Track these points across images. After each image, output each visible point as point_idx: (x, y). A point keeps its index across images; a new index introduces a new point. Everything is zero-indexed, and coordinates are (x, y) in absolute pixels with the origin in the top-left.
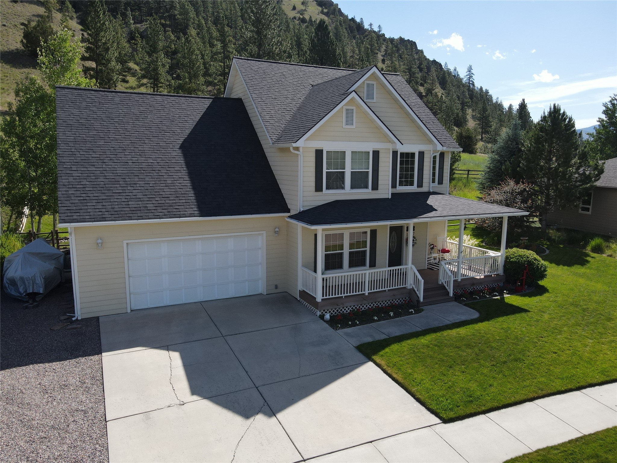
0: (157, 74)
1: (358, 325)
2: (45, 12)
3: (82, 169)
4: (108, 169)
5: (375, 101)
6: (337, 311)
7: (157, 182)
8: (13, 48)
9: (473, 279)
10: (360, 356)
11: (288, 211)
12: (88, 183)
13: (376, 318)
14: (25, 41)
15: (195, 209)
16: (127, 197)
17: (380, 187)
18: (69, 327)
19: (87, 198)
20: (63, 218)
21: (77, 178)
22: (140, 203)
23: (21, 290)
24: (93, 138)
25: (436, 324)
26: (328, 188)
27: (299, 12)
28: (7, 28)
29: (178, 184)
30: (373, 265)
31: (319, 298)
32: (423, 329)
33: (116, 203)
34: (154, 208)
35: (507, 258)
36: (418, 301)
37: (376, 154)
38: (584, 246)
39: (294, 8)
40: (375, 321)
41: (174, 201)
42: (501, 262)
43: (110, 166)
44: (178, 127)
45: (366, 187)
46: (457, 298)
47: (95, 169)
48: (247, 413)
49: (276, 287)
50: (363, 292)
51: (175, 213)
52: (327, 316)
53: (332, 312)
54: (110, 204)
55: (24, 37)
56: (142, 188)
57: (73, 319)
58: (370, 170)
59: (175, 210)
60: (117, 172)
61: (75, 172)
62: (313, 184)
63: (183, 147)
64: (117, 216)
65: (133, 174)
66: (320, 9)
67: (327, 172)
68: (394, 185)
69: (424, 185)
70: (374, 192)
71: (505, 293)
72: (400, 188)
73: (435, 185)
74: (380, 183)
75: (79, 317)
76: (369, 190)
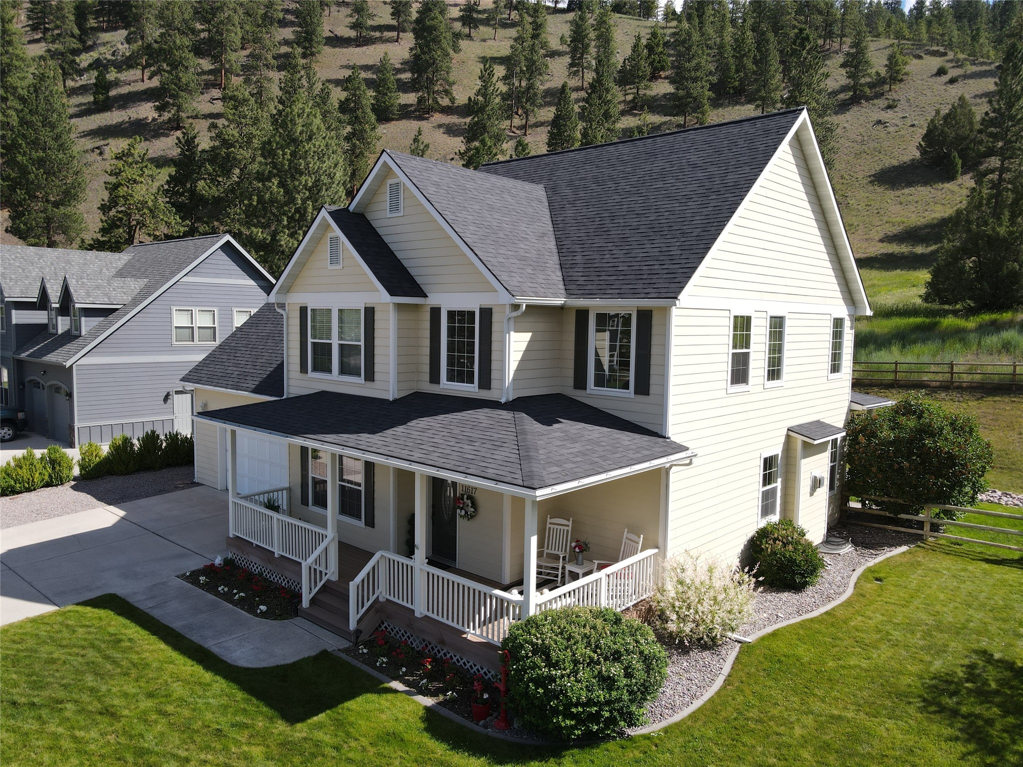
3: (247, 330)
5: (401, 213)
12: (234, 345)
14: (923, 143)
17: (377, 376)
26: (314, 369)
30: (370, 522)
31: (231, 531)
37: (370, 312)
50: (273, 550)
52: (218, 560)
55: (924, 139)
57: (194, 480)
58: (362, 343)
62: (298, 360)
67: (314, 344)
68: (435, 378)
69: (494, 384)
70: (369, 384)
71: (441, 698)
72: (448, 387)
73: (627, 396)
74: (377, 368)
75: (196, 480)
76: (361, 380)
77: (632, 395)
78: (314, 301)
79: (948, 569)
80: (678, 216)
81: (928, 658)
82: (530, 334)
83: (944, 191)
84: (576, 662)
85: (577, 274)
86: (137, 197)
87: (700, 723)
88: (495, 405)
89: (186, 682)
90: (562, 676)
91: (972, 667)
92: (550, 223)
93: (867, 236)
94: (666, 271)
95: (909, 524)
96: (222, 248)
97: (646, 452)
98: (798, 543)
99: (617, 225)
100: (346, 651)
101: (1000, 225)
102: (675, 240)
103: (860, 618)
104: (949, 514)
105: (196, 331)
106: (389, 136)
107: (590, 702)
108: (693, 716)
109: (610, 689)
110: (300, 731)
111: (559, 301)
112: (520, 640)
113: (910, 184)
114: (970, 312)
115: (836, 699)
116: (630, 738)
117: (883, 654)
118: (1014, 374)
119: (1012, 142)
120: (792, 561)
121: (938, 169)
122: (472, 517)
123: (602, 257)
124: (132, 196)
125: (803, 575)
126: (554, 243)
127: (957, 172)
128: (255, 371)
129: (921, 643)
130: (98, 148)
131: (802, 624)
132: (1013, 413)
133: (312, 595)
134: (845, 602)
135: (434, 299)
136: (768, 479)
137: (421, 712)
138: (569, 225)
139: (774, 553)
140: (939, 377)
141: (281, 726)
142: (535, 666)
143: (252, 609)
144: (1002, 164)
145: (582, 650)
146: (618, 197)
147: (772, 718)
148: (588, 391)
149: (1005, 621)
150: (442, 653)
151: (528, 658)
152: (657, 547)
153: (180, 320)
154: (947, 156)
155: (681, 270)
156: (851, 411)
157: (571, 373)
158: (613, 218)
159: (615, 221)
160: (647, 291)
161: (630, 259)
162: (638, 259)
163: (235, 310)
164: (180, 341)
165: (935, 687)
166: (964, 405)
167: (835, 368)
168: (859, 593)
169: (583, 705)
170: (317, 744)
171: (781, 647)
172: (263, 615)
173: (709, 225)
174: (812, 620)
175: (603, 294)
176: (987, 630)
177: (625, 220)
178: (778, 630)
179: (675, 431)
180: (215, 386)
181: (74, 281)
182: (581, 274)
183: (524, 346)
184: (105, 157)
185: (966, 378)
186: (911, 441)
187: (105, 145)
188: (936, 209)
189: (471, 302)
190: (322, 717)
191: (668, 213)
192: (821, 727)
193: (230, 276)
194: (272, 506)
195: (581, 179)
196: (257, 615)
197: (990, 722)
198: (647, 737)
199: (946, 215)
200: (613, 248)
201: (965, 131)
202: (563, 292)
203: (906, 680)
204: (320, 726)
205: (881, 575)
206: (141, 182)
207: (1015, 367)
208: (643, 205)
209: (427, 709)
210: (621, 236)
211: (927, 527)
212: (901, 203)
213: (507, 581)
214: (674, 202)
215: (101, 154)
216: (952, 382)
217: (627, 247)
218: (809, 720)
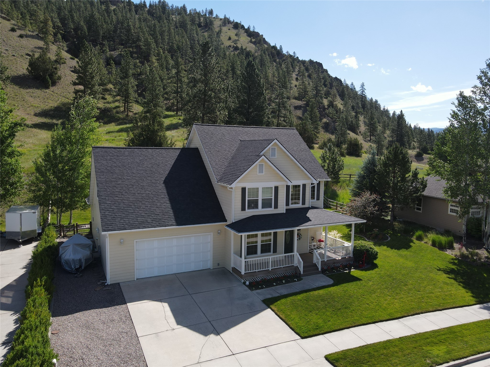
0: (128, 93)
1: (264, 288)
2: (44, 45)
3: (111, 199)
4: (125, 198)
5: (276, 157)
6: (253, 279)
7: (152, 205)
8: (20, 73)
9: (335, 259)
10: (264, 306)
11: (226, 221)
12: (115, 207)
13: (275, 284)
14: (30, 68)
15: (174, 222)
16: (136, 215)
17: (279, 207)
18: (105, 289)
19: (116, 217)
20: (104, 229)
21: (109, 204)
22: (143, 218)
23: (73, 267)
24: (115, 179)
25: (308, 288)
26: (248, 208)
27: (233, 42)
28: (15, 58)
29: (163, 206)
30: (275, 251)
31: (243, 272)
32: (300, 290)
33: (131, 219)
34: (151, 221)
35: (355, 247)
36: (300, 274)
37: (276, 188)
38: (412, 236)
39: (230, 39)
40: (274, 286)
41: (162, 217)
42: (351, 249)
43: (126, 197)
44: (162, 170)
45: (271, 207)
46: (323, 271)
47: (118, 199)
48: (205, 333)
49: (218, 265)
50: (268, 269)
51: (162, 224)
52: (247, 283)
53: (250, 280)
54: (127, 219)
55: (29, 66)
56: (144, 209)
57: (106, 284)
58: (273, 198)
59: (162, 222)
60: (130, 200)
61: (108, 201)
62: (240, 207)
63: (166, 182)
64: (132, 227)
65: (138, 201)
66: (249, 39)
67: (248, 200)
68: (287, 204)
69: (306, 203)
70: (276, 209)
72: (292, 206)
74: (279, 204)
75: (109, 283)
76: (272, 209)
77: (316, 201)
83: (47, 93)
93: (27, 112)
127: (50, 85)
154: (43, 77)
189: (300, 183)
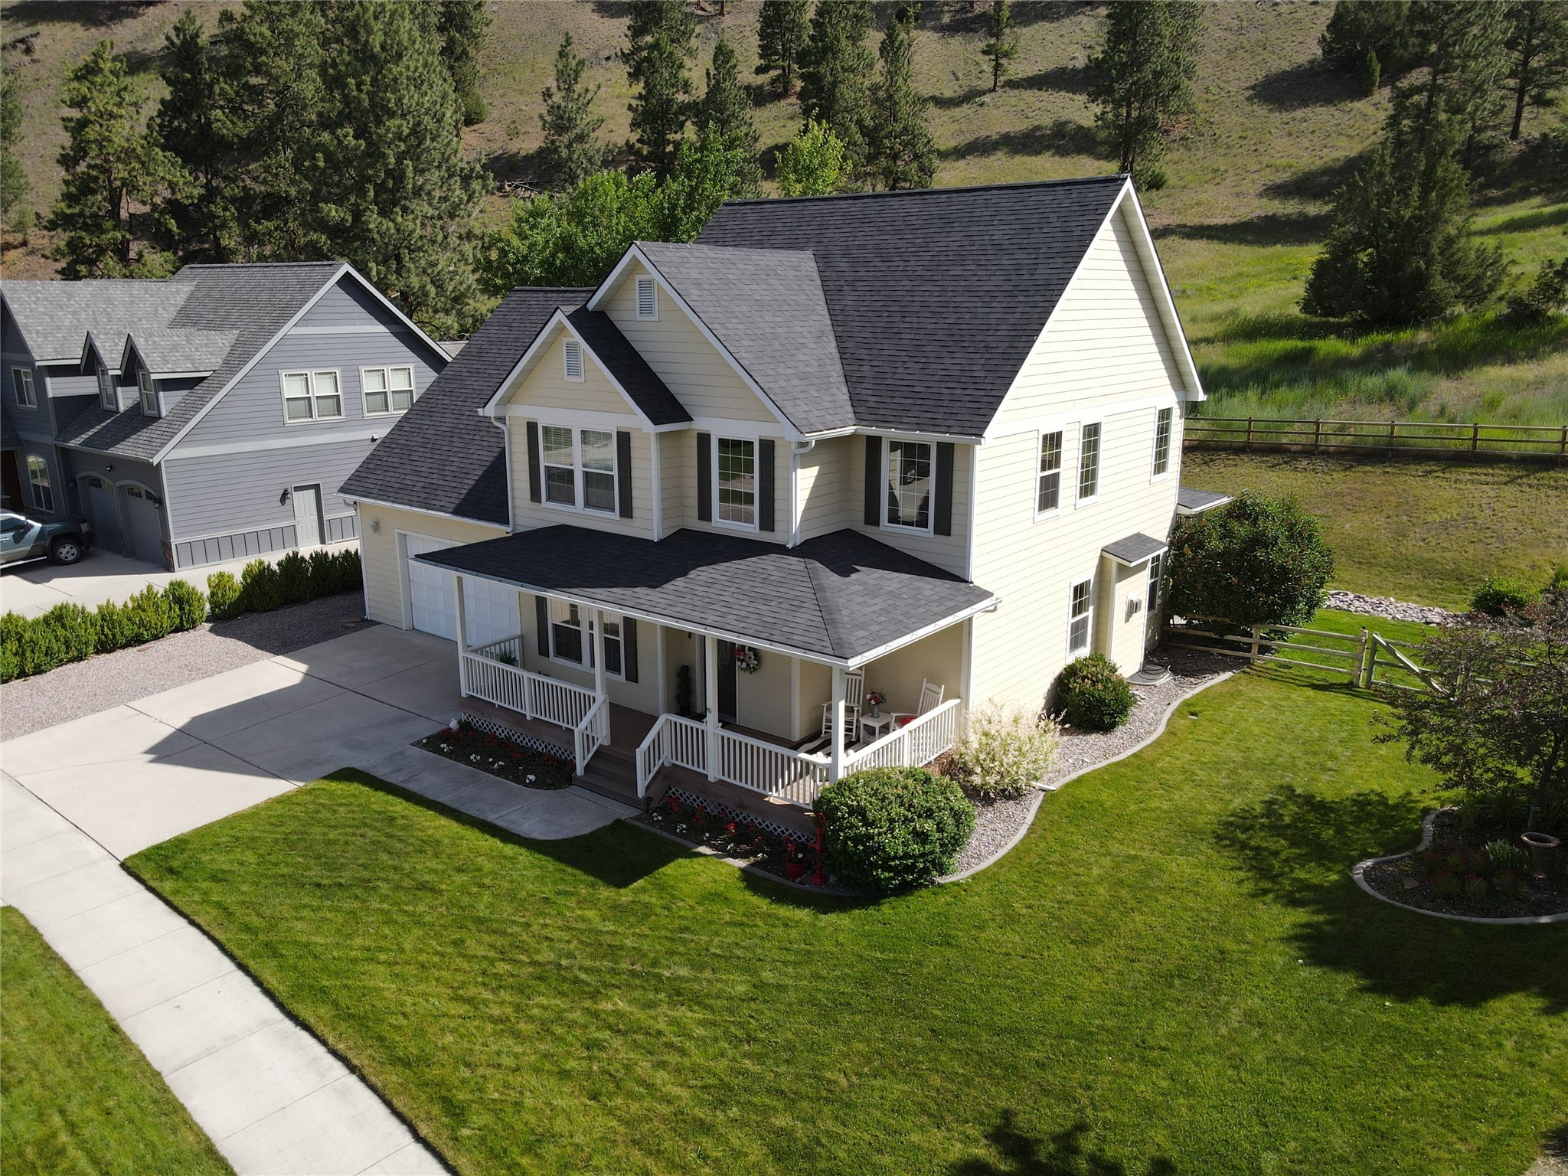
5: (655, 317)
17: (636, 513)
20: (344, 486)
26: (549, 498)
30: (632, 676)
31: (463, 690)
36: (576, 771)
37: (624, 440)
45: (611, 508)
50: (524, 712)
52: (453, 724)
55: (1329, 27)
57: (366, 617)
58: (615, 473)
62: (527, 486)
67: (547, 468)
68: (705, 513)
69: (778, 526)
70: (626, 520)
71: (752, 859)
72: (720, 524)
73: (926, 535)
74: (635, 503)
75: (368, 616)
76: (616, 515)
77: (932, 535)
78: (546, 418)
79: (1269, 698)
80: (980, 321)
81: (1228, 797)
82: (817, 468)
83: (1352, 113)
84: (892, 821)
85: (866, 391)
86: (118, 141)
87: (1006, 869)
88: (780, 549)
89: (490, 858)
90: (880, 834)
91: (1271, 803)
92: (825, 312)
93: (1237, 189)
94: (968, 398)
95: (1235, 646)
96: (339, 283)
97: (950, 604)
98: (1108, 680)
99: (908, 325)
100: (637, 818)
101: (1407, 206)
102: (978, 356)
103: (1167, 759)
104: (1281, 635)
105: (314, 403)
106: (503, 16)
107: (906, 856)
108: (998, 864)
109: (924, 843)
110: (625, 895)
111: (849, 430)
112: (835, 802)
113: (1305, 102)
114: (1361, 328)
115: (1134, 840)
116: (940, 886)
117: (1185, 795)
118: (1391, 436)
119: (1449, 45)
120: (1101, 701)
121: (1347, 76)
122: (755, 669)
123: (893, 370)
124: (110, 141)
125: (1112, 715)
126: (834, 344)
127: (1373, 84)
128: (445, 483)
129: (1225, 781)
130: (22, 41)
131: (1107, 769)
132: (1384, 488)
133: (586, 762)
134: (1155, 742)
135: (700, 424)
136: (1078, 609)
137: (738, 874)
138: (851, 318)
139: (1082, 693)
140: (1303, 439)
141: (606, 892)
142: (852, 826)
143: (520, 779)
144: (1434, 80)
145: (896, 810)
146: (907, 283)
147: (1073, 861)
148: (881, 527)
149: (1315, 754)
150: (741, 817)
151: (844, 819)
152: (959, 697)
153: (292, 389)
154: (1361, 56)
155: (986, 399)
156: (1177, 515)
157: (860, 506)
158: (904, 313)
159: (907, 320)
160: (949, 423)
161: (927, 378)
162: (937, 378)
163: (363, 369)
164: (294, 418)
165: (1231, 824)
166: (1328, 478)
167: (1160, 467)
168: (1171, 732)
169: (900, 858)
170: (647, 906)
171: (1084, 793)
172: (532, 784)
173: (1017, 339)
174: (1118, 764)
175: (899, 424)
176: (1294, 765)
177: (920, 320)
178: (1083, 776)
179: (978, 575)
180: (393, 502)
181: (142, 340)
182: (870, 392)
183: (810, 483)
184: (36, 56)
185: (1334, 441)
186: (1241, 554)
187: (32, 36)
188: (1339, 144)
189: (750, 431)
190: (640, 883)
191: (969, 315)
192: (1117, 866)
193: (353, 321)
194: (507, 659)
195: (860, 247)
196: (527, 785)
197: (1276, 854)
198: (956, 884)
199: (1353, 154)
200: (907, 359)
201: (1388, 19)
202: (851, 415)
203: (1202, 820)
204: (644, 890)
205: (1197, 709)
206: (121, 117)
207: (1393, 427)
208: (939, 299)
209: (743, 870)
210: (915, 343)
211: (1255, 649)
212: (1290, 135)
213: (797, 736)
214: (976, 299)
215: (28, 51)
216: (1317, 446)
217: (923, 360)
218: (1107, 861)
